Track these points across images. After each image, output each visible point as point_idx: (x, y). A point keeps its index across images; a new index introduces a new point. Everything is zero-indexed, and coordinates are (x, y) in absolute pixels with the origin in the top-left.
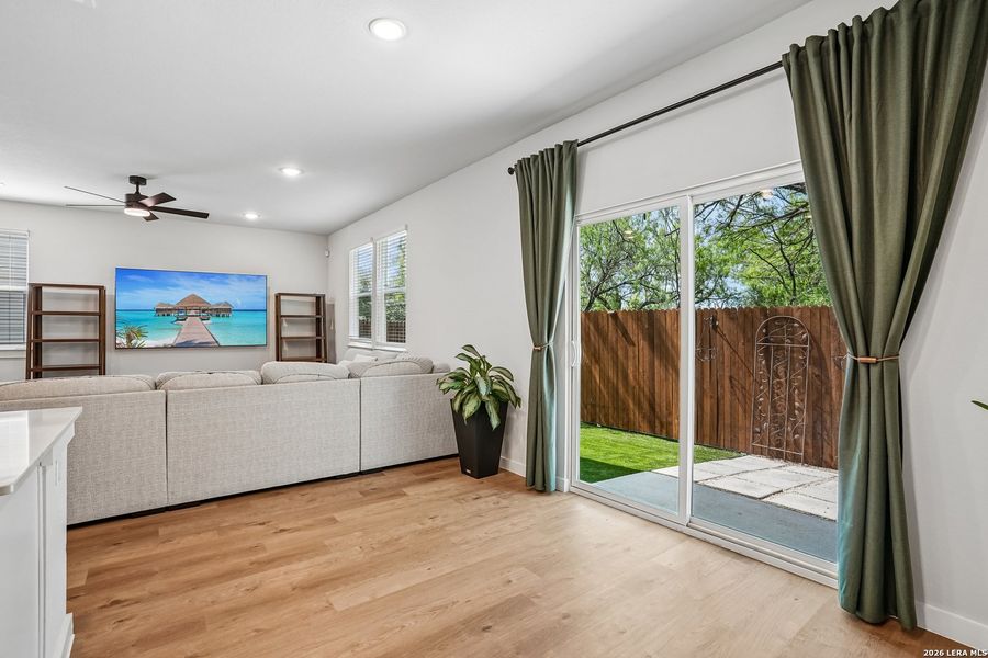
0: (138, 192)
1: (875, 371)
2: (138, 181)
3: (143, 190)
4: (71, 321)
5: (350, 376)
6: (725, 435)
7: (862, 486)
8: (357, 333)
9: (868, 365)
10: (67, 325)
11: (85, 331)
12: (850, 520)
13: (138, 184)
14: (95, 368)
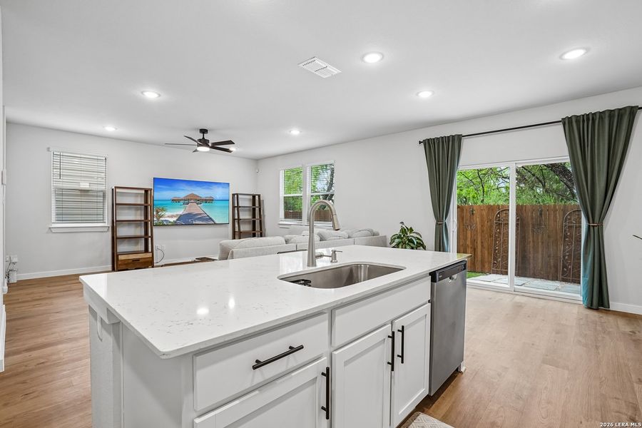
0: (203, 138)
1: (596, 228)
2: (204, 131)
3: (207, 136)
4: (129, 208)
5: (349, 237)
6: (478, 266)
7: (592, 268)
8: (283, 217)
9: (594, 226)
10: (126, 211)
11: (136, 215)
12: (588, 277)
13: (203, 133)
14: (141, 237)
